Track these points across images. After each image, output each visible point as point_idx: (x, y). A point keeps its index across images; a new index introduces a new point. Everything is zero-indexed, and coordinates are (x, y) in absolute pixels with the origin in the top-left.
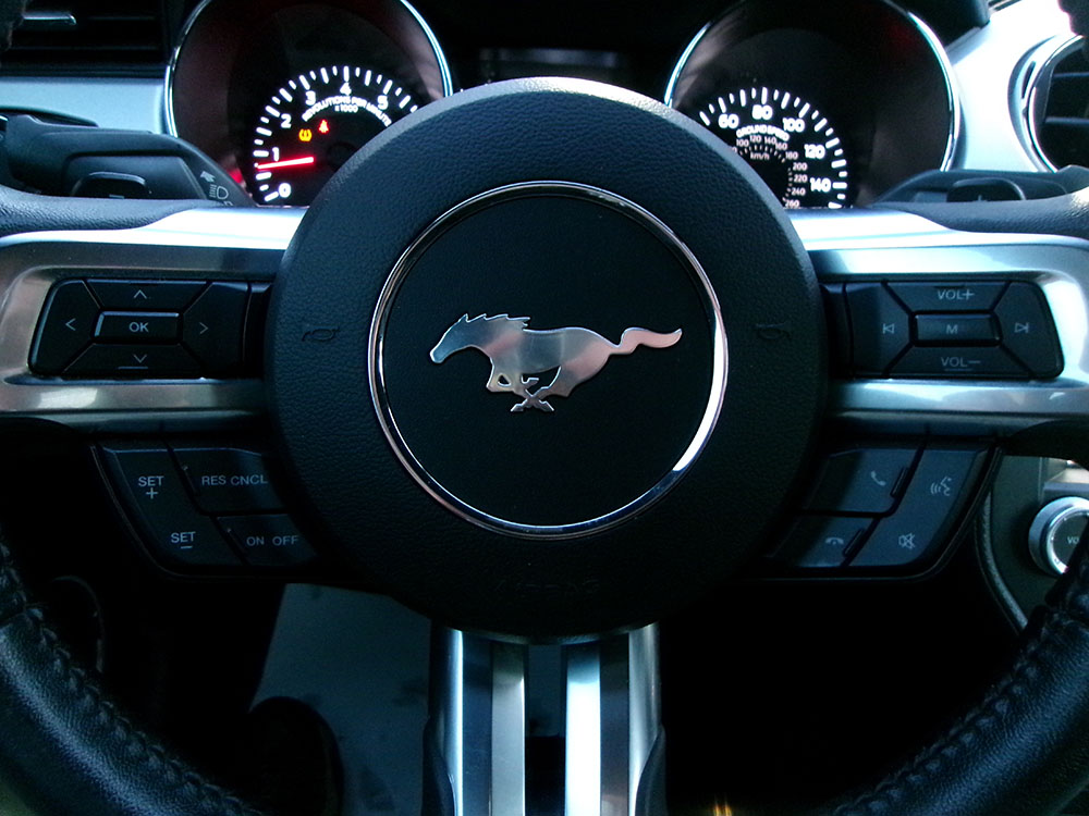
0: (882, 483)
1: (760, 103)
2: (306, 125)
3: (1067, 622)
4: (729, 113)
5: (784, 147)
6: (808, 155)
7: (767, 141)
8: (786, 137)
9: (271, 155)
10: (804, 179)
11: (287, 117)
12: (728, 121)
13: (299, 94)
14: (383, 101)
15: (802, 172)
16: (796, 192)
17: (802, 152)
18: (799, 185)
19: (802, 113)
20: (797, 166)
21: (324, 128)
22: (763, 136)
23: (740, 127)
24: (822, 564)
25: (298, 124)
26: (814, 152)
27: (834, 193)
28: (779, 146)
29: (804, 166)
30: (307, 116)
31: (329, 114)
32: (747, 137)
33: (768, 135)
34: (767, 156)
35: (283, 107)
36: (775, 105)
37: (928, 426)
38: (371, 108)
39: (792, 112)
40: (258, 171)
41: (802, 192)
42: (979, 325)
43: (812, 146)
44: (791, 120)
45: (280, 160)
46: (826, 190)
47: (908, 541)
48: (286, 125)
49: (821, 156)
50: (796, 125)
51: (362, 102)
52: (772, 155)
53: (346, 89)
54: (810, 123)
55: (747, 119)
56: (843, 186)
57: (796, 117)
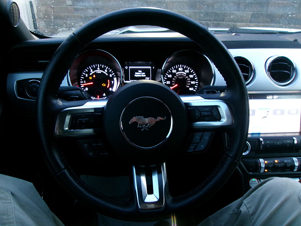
0: (198, 138)
1: (180, 67)
2: (91, 76)
3: (225, 156)
4: (174, 70)
5: (185, 76)
6: (190, 77)
7: (182, 75)
8: (185, 74)
9: (84, 82)
10: (190, 81)
11: (87, 75)
12: (174, 71)
13: (89, 70)
14: (106, 70)
15: (189, 80)
16: (188, 84)
17: (189, 76)
18: (189, 83)
19: (188, 69)
20: (188, 79)
21: (94, 76)
22: (181, 74)
23: (176, 72)
24: (190, 151)
25: (89, 76)
26: (191, 76)
27: (195, 84)
28: (184, 76)
29: (189, 79)
30: (91, 74)
31: (95, 73)
32: (178, 74)
33: (182, 74)
34: (182, 78)
35: (86, 73)
36: (183, 68)
37: (205, 128)
38: (104, 72)
39: (186, 69)
40: (81, 85)
41: (190, 84)
42: (209, 113)
43: (191, 75)
44: (186, 70)
45: (86, 83)
46: (194, 83)
47: (202, 146)
48: (87, 76)
49: (192, 77)
50: (187, 71)
51: (102, 71)
52: (183, 77)
53: (98, 69)
54: (190, 71)
55: (178, 71)
56: (197, 82)
57: (187, 70)
